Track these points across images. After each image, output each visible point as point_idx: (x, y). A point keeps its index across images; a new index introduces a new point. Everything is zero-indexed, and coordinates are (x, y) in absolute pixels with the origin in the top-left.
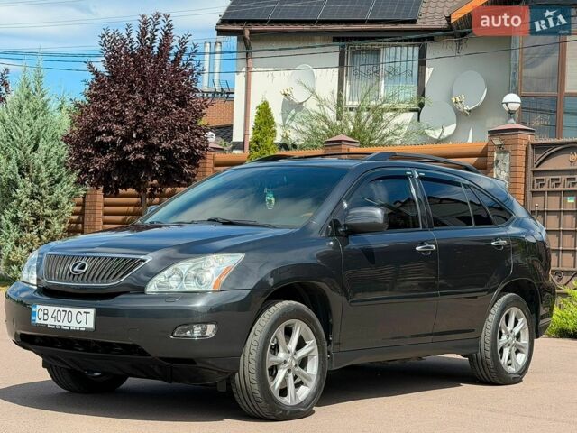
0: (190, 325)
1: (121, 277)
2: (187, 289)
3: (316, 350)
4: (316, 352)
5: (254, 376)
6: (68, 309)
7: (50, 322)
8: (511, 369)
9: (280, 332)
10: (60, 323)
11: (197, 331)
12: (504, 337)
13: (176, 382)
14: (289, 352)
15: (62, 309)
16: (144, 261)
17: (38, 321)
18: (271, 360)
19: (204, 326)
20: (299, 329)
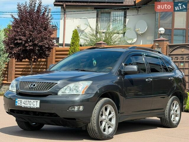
0: (73, 106)
1: (49, 89)
2: (73, 94)
3: (115, 115)
4: (115, 116)
5: (96, 124)
6: (30, 100)
8: (174, 122)
9: (103, 109)
11: (76, 108)
12: (172, 111)
13: (67, 126)
14: (106, 116)
15: (27, 100)
16: (57, 83)
17: (18, 105)
18: (101, 119)
19: (79, 107)
20: (110, 108)
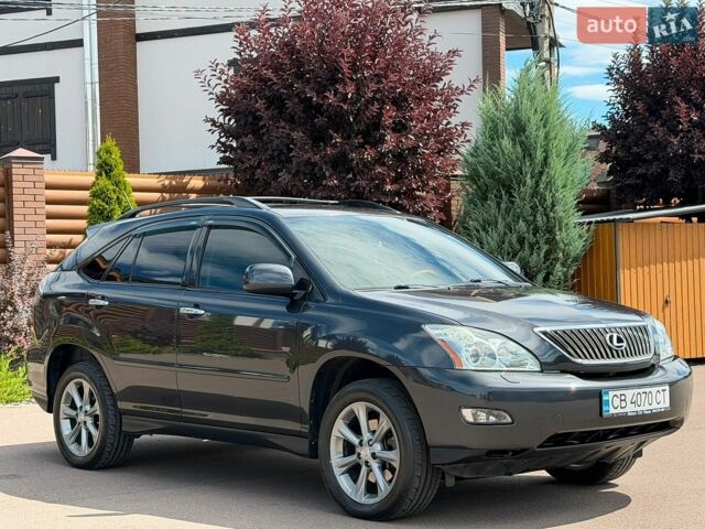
7: (630, 409)
10: (641, 408)
17: (612, 411)
